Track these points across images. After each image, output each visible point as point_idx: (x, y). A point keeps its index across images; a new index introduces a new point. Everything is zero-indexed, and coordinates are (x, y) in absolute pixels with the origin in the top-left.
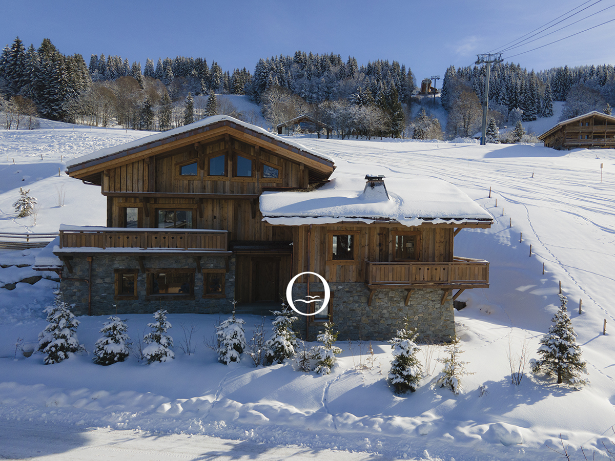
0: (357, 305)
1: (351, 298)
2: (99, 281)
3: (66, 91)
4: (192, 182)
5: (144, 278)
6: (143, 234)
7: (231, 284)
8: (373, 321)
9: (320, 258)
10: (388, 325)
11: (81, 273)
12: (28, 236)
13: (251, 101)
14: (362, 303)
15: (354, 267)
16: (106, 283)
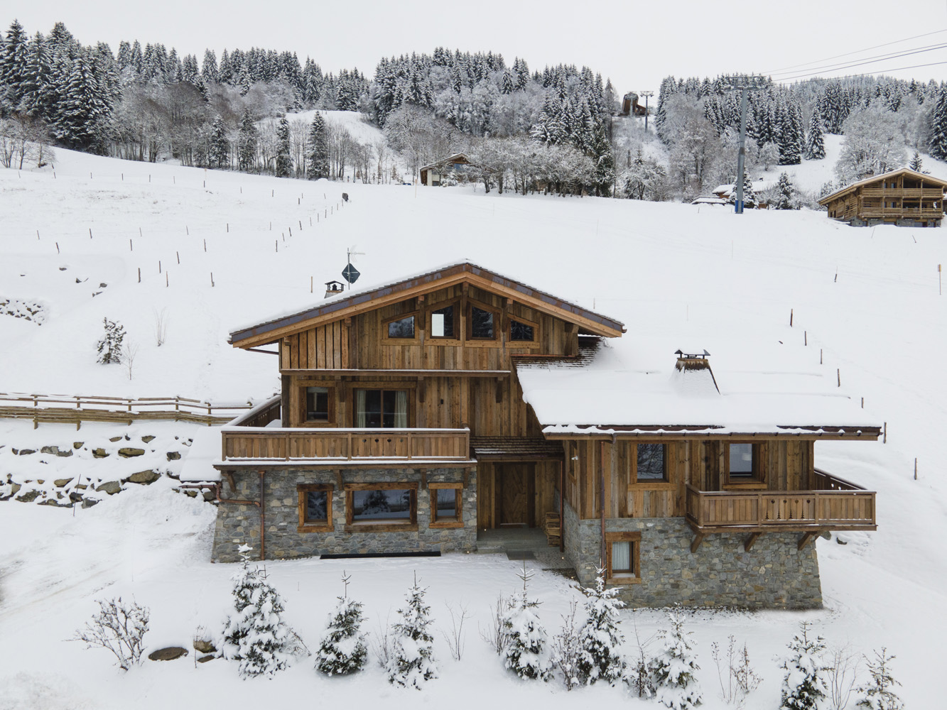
0: (675, 552)
1: (666, 542)
2: (275, 503)
3: (92, 104)
4: (407, 348)
5: (342, 498)
6: (346, 436)
7: (470, 506)
8: (699, 575)
9: (619, 479)
10: (721, 581)
11: (247, 492)
12: (130, 402)
13: (370, 122)
14: (681, 548)
15: (670, 494)
16: (285, 506)
